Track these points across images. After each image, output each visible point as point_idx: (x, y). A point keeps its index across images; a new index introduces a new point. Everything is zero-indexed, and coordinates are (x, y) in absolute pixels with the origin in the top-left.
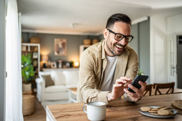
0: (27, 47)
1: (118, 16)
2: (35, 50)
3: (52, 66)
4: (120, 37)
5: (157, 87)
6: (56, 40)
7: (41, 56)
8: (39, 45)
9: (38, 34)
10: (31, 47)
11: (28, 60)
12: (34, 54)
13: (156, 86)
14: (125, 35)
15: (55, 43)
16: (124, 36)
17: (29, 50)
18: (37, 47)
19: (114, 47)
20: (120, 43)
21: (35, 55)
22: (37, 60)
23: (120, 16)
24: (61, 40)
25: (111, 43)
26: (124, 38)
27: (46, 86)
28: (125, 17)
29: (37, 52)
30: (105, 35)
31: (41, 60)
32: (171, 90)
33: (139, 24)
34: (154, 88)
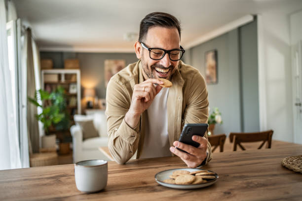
0: (59, 76)
1: (152, 17)
2: (73, 79)
3: (102, 106)
4: (159, 54)
5: (236, 139)
6: (107, 62)
7: (83, 90)
8: (78, 72)
9: (77, 54)
10: (66, 75)
11: (59, 97)
12: (72, 86)
13: (234, 137)
14: (167, 50)
15: (107, 68)
16: (166, 52)
17: (63, 80)
18: (76, 75)
19: (152, 71)
20: (161, 63)
21: (73, 88)
22: (75, 95)
23: (156, 16)
24: (116, 63)
25: (147, 66)
26: (166, 55)
27: (84, 139)
28: (163, 17)
29: (75, 82)
30: (138, 52)
31: (83, 96)
32: (266, 144)
33: (240, 29)
34: (231, 141)
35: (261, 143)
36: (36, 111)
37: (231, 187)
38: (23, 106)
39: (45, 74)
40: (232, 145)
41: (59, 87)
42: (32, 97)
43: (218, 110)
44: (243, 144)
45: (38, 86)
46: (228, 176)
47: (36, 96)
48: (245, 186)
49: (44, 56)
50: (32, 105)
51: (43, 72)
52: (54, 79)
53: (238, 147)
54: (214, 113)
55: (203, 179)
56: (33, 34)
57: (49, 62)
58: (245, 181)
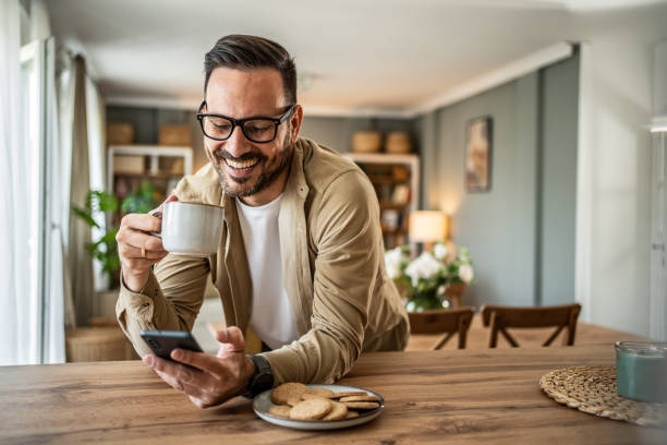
0: (147, 160)
2: (176, 169)
5: (497, 319)
8: (187, 153)
9: (188, 113)
10: (162, 160)
11: (143, 205)
12: (172, 184)
13: (493, 315)
17: (154, 169)
18: (182, 159)
32: (564, 333)
33: (542, 72)
34: (486, 323)
35: (552, 330)
36: (88, 235)
37: (404, 431)
38: (53, 226)
39: (117, 155)
40: (488, 331)
41: (145, 185)
42: (81, 205)
43: (467, 255)
44: (513, 332)
45: (97, 181)
46: (414, 405)
47: (88, 204)
48: (434, 428)
49: (115, 115)
50: (81, 223)
51: (112, 150)
52: (136, 166)
53: (501, 338)
54: (457, 259)
55: (350, 409)
56: (90, 68)
57: (126, 130)
58: (441, 419)
